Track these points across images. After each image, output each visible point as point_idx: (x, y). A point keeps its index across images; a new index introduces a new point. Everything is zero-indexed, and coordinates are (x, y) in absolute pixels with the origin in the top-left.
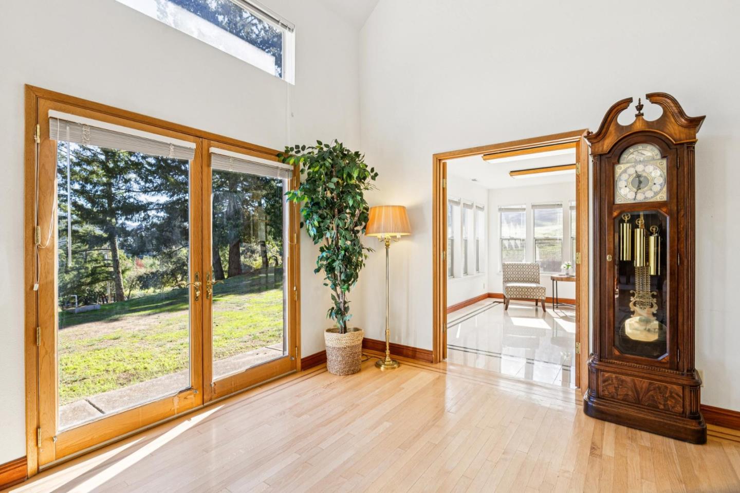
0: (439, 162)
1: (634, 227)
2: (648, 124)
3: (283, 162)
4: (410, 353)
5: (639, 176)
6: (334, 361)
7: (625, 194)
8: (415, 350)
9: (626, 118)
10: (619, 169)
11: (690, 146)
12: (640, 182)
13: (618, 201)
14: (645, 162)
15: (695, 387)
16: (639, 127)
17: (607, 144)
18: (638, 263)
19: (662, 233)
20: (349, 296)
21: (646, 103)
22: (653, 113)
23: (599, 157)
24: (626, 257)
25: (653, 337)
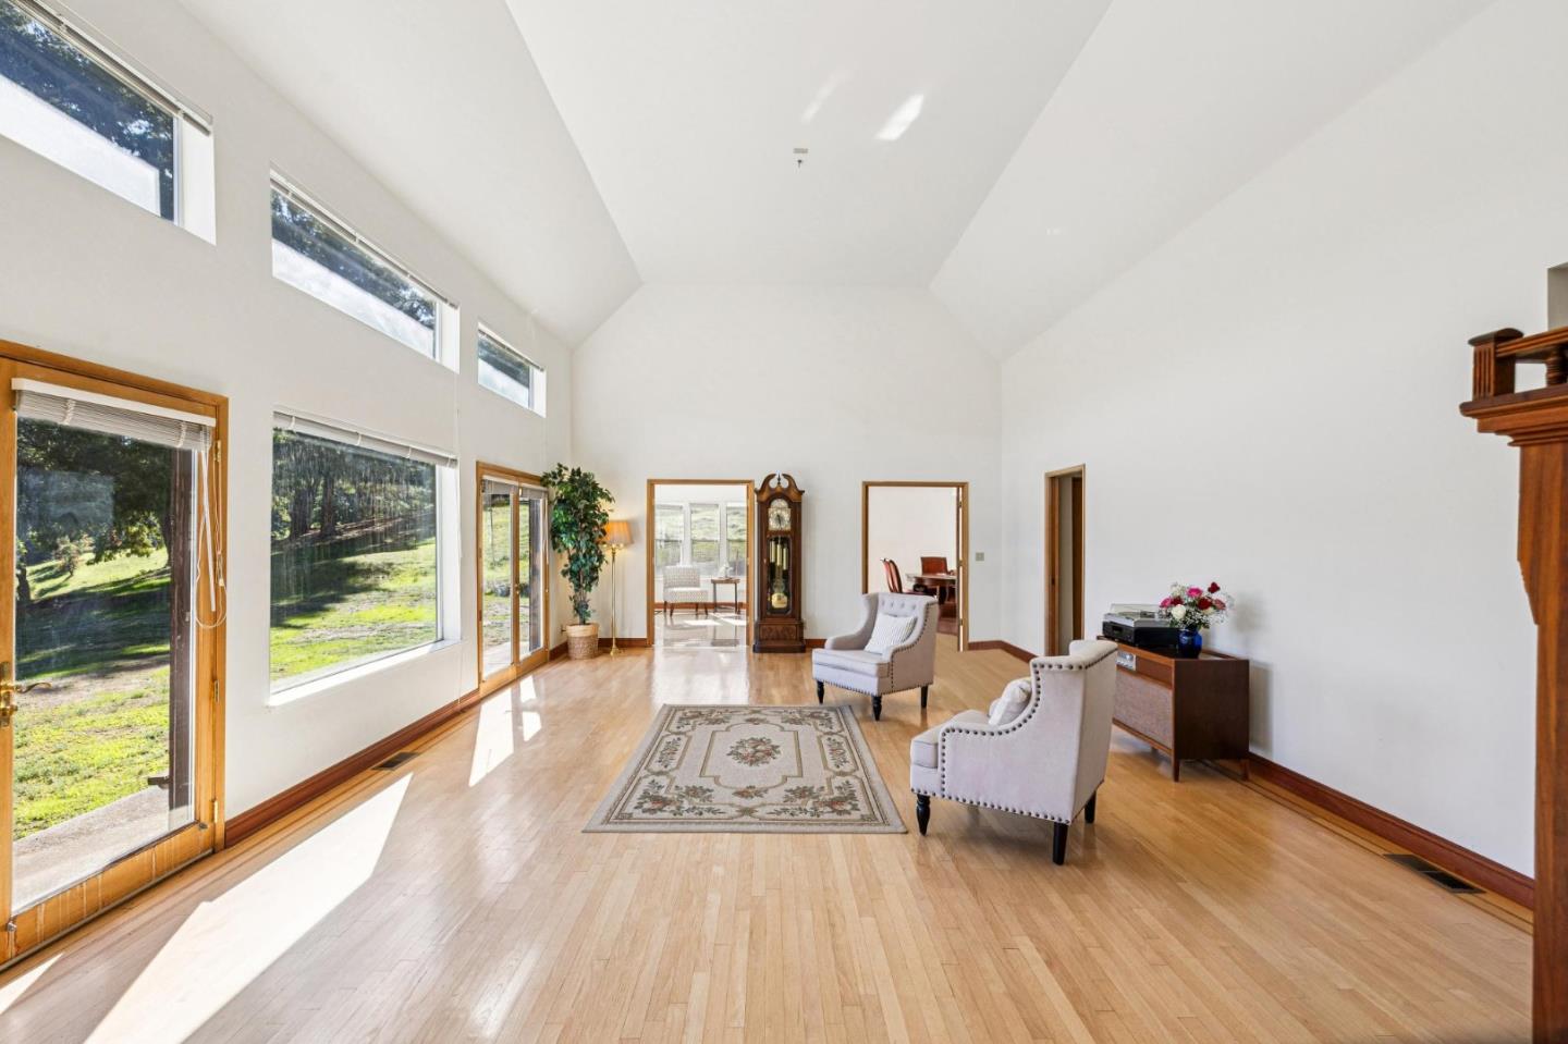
0: (651, 484)
1: (776, 544)
2: (783, 489)
3: (544, 486)
4: (626, 643)
5: (778, 516)
6: (578, 649)
7: (773, 525)
8: (630, 640)
9: (773, 484)
10: (771, 510)
11: (800, 504)
12: (779, 519)
13: (770, 529)
14: (782, 509)
15: (801, 626)
16: (779, 490)
17: (765, 496)
18: (778, 563)
19: (788, 548)
20: (589, 595)
21: (782, 477)
22: (785, 484)
23: (761, 504)
24: (773, 560)
25: (784, 606)
